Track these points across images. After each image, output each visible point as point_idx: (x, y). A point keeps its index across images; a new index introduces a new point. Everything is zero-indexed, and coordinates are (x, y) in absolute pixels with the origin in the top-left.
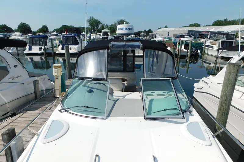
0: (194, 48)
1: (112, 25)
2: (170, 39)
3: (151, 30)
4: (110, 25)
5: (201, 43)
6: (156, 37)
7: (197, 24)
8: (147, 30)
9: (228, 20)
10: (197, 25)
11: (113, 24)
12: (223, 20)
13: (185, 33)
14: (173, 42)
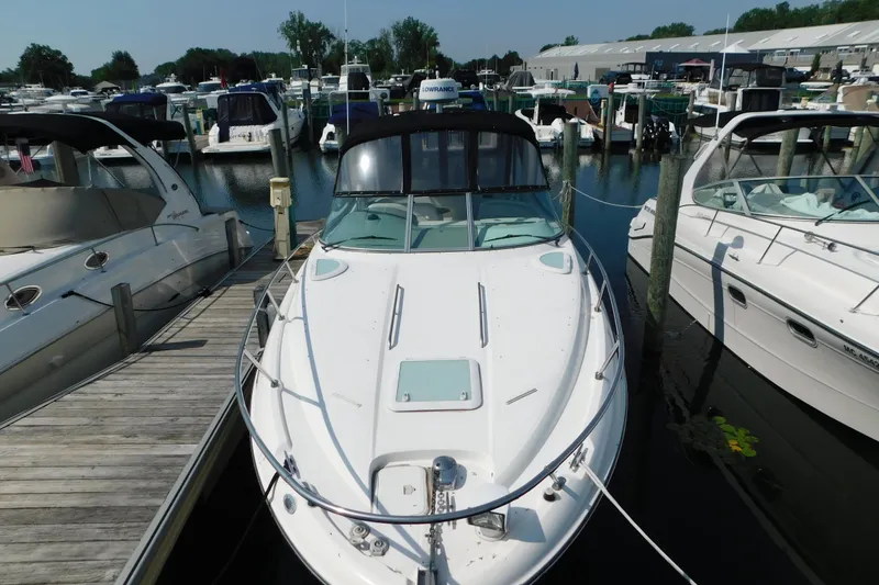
0: (654, 118)
1: (372, 42)
2: (581, 89)
3: (515, 53)
4: (364, 42)
5: (682, 101)
6: (532, 83)
7: (682, 26)
8: (501, 56)
9: (791, 8)
10: (683, 31)
11: (378, 37)
12: (774, 8)
13: (635, 64)
14: (590, 100)
